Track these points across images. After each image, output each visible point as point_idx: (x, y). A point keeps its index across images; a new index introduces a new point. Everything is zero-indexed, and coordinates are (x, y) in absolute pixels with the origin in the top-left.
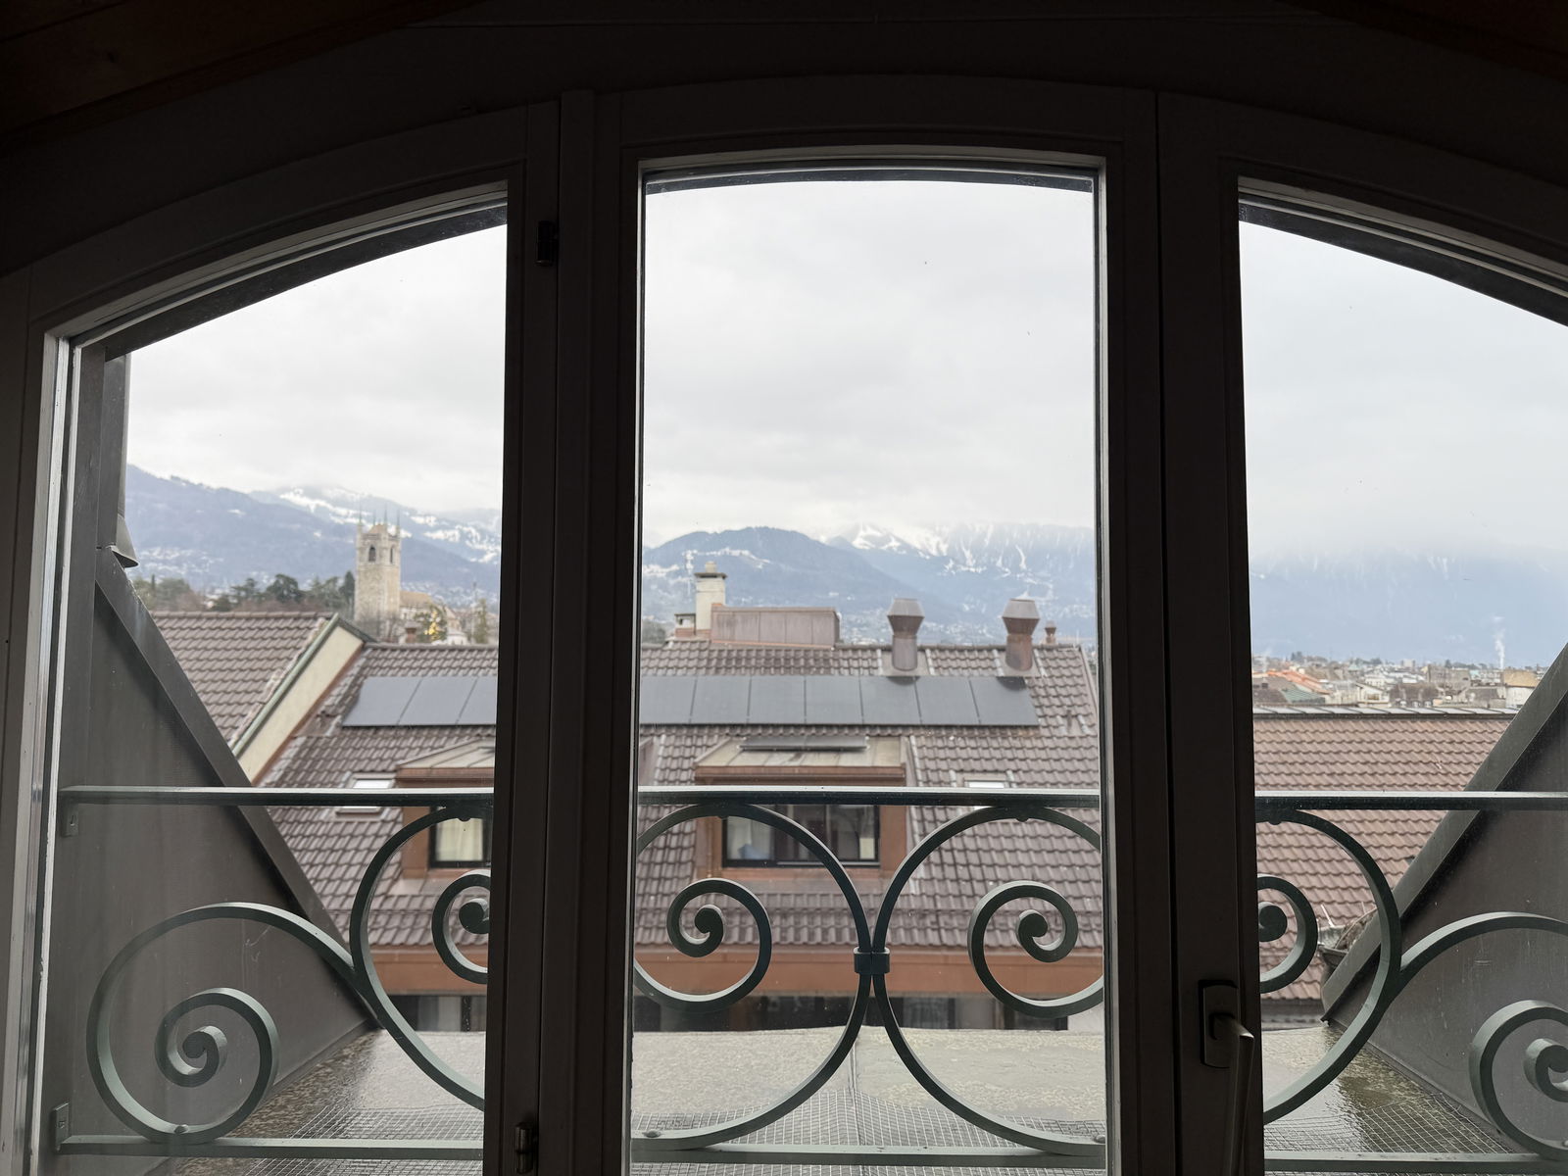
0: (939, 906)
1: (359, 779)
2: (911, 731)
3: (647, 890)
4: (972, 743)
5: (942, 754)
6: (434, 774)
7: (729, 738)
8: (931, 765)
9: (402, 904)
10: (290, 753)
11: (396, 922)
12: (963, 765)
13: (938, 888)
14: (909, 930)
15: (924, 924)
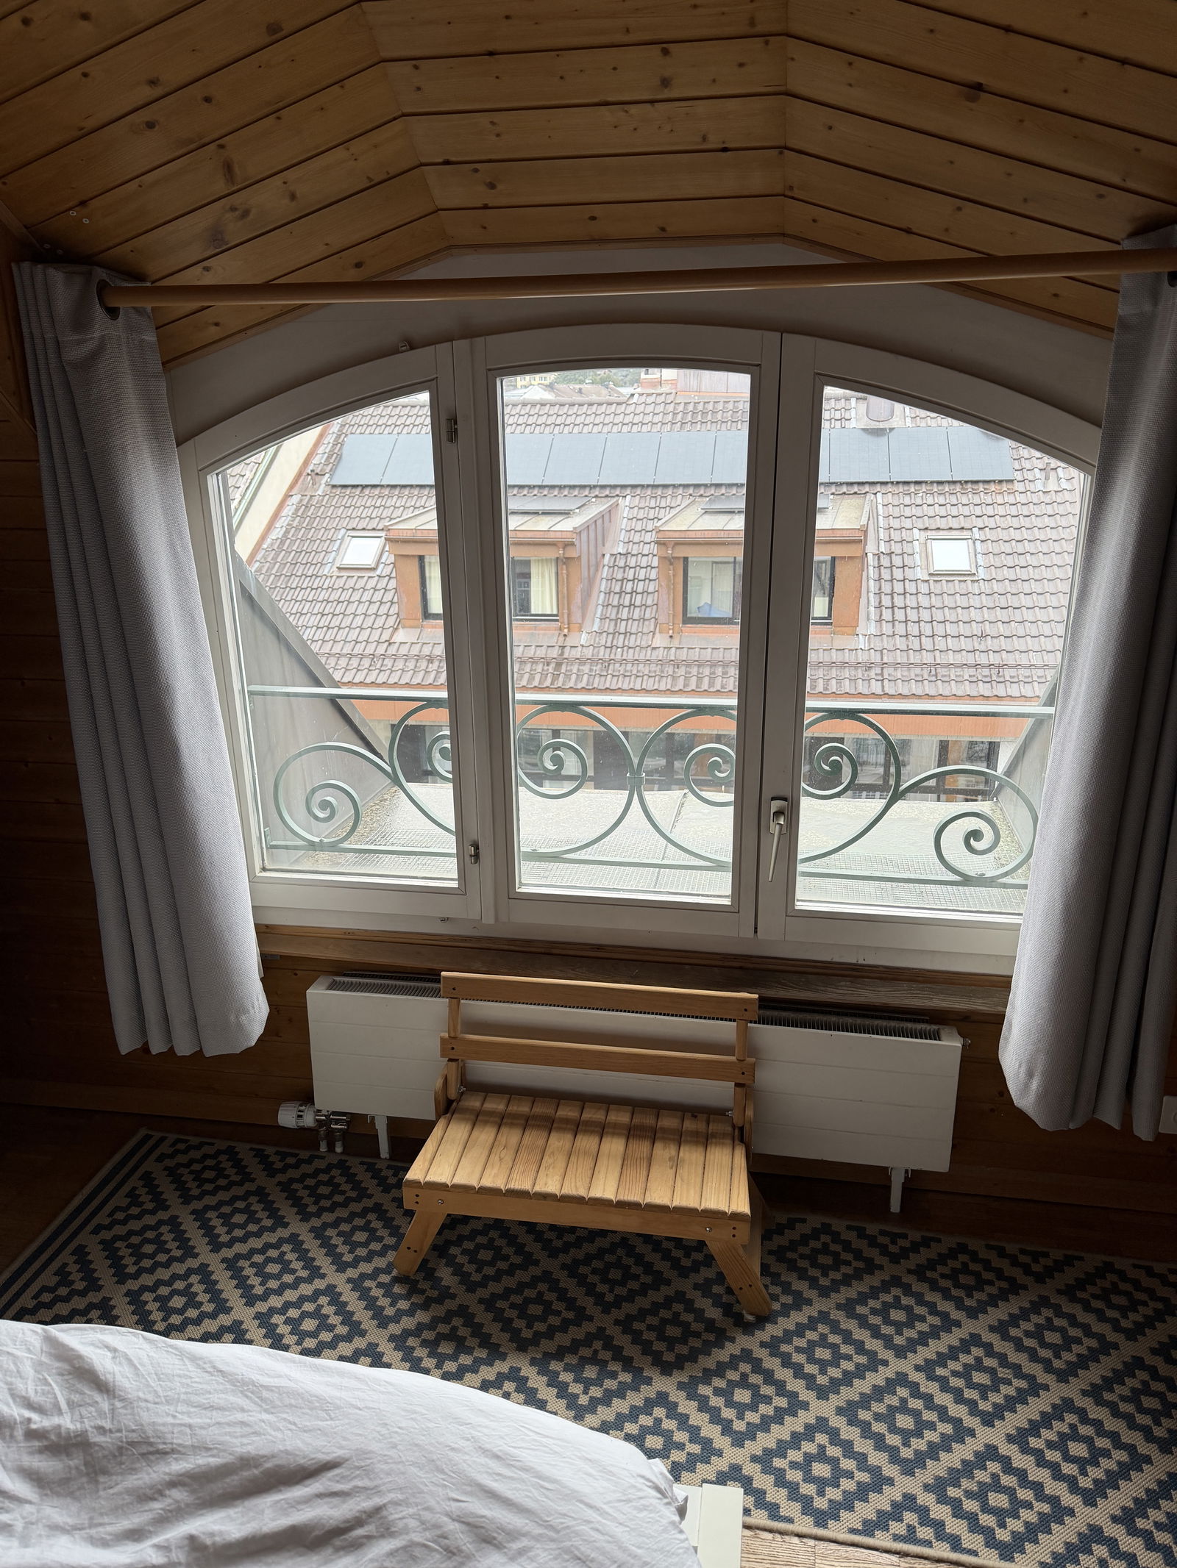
0: (885, 660)
1: (353, 537)
2: (878, 488)
3: (615, 643)
4: (941, 500)
5: (908, 512)
6: (419, 536)
7: (692, 499)
8: (895, 523)
9: (404, 650)
10: (288, 510)
11: (400, 664)
12: (927, 523)
13: (887, 643)
14: (853, 680)
15: (868, 676)
